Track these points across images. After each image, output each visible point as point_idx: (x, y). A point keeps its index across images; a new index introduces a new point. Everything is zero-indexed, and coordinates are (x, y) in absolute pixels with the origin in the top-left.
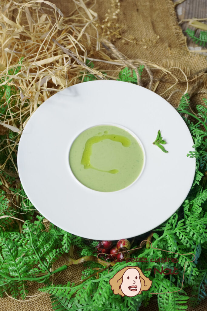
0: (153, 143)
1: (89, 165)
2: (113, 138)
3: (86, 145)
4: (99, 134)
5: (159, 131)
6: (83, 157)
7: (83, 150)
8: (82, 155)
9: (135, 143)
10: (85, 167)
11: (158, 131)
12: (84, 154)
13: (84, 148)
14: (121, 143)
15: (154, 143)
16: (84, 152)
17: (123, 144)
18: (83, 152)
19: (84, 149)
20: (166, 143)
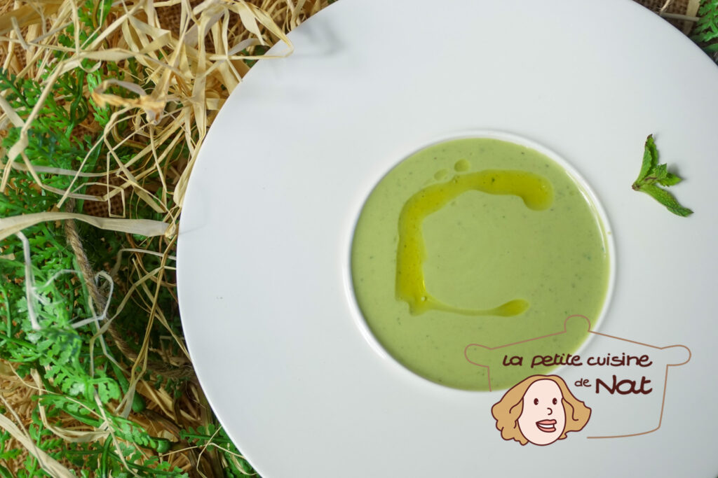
0: (634, 187)
1: (426, 298)
2: (489, 183)
3: (400, 225)
4: (437, 176)
5: (650, 137)
6: (399, 273)
7: (395, 247)
8: (394, 266)
9: (569, 192)
10: (412, 311)
11: (646, 140)
12: (399, 262)
13: (395, 239)
14: (520, 199)
15: (637, 187)
16: (399, 253)
17: (526, 200)
18: (394, 256)
19: (398, 239)
20: (680, 181)
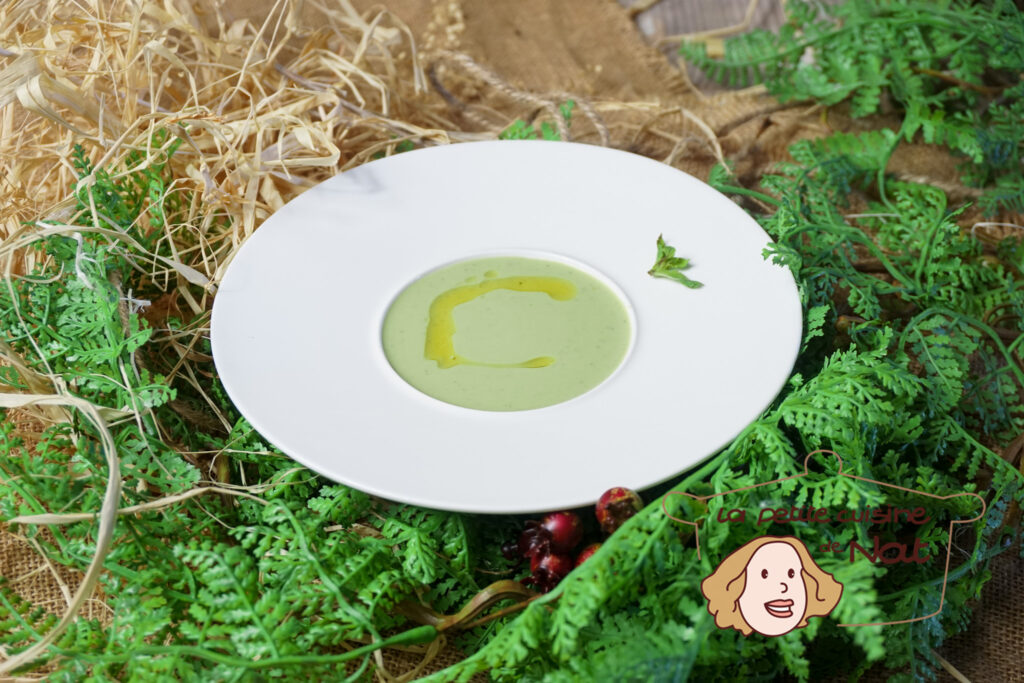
0: (649, 273)
1: (454, 358)
2: (518, 284)
3: (430, 312)
4: (468, 280)
6: (429, 341)
8: (423, 337)
10: (440, 365)
11: (657, 240)
12: (429, 334)
13: (426, 320)
15: (651, 273)
16: (429, 328)
17: (550, 294)
19: (429, 320)
20: (688, 267)
